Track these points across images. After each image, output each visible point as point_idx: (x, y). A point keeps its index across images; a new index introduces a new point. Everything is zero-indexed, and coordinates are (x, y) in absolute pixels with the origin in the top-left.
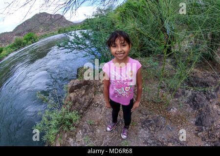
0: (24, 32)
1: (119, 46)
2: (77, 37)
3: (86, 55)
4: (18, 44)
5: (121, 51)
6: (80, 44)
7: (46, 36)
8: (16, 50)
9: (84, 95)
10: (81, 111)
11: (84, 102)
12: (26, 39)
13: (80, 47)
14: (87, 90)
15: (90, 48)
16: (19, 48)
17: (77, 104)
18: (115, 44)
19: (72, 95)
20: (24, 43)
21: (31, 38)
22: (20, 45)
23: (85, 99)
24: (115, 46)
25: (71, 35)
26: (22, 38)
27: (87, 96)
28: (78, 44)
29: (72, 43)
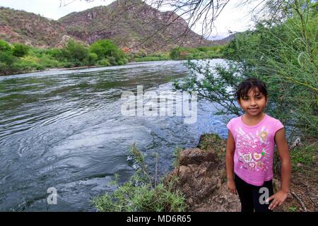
0: (90, 34)
1: (253, 99)
2: (210, 78)
3: (222, 113)
4: (76, 57)
5: (255, 105)
6: (214, 90)
7: (143, 57)
8: (68, 67)
9: (202, 175)
10: (190, 200)
11: (201, 187)
12: (97, 52)
13: (213, 97)
14: (210, 169)
15: (231, 101)
16: (77, 65)
17: (187, 187)
18: (247, 96)
19: (183, 169)
20: (90, 59)
21: (108, 53)
22: (81, 60)
23: (203, 183)
24: (247, 99)
25: (200, 72)
26: (85, 46)
27: (207, 179)
28: (210, 89)
29: (200, 86)
